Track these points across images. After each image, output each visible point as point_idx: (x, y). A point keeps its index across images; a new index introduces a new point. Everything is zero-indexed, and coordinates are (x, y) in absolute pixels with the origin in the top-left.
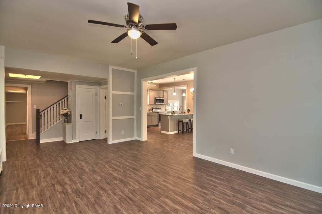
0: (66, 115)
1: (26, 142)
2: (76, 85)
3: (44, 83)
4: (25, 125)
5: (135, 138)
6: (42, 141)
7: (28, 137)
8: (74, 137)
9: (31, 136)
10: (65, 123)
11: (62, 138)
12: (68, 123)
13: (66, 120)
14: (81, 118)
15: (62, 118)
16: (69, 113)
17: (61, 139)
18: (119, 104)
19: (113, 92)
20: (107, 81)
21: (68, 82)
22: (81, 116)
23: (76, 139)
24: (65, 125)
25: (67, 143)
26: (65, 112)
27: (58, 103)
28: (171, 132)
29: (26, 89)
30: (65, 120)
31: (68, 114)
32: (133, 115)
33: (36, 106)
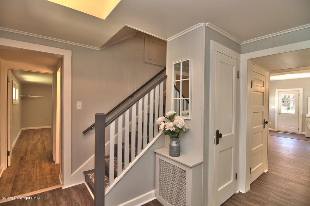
14: (218, 142)
31: (184, 130)
33: (81, 104)
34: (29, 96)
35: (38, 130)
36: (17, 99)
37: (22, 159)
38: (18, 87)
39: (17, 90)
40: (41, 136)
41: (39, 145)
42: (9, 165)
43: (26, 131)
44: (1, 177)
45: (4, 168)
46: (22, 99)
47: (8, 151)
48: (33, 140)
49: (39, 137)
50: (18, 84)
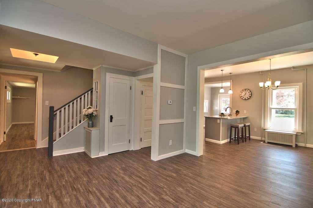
0: (90, 116)
1: (34, 151)
2: (107, 73)
3: (60, 71)
4: (33, 125)
5: (183, 150)
6: (56, 153)
7: (36, 143)
8: (101, 148)
9: (41, 143)
10: (89, 127)
11: (83, 148)
12: (93, 127)
13: (90, 122)
14: (111, 121)
15: (84, 120)
16: (95, 113)
17: (81, 150)
18: (168, 101)
19: (162, 83)
20: (153, 68)
21: (93, 70)
22: (111, 117)
23: (103, 150)
24: (90, 131)
25: (92, 157)
26: (90, 111)
27: (79, 99)
28: (222, 141)
29: (35, 80)
30: (88, 123)
31: (94, 115)
32: (182, 117)
33: (48, 103)
34: (19, 97)
35: (26, 124)
36: (9, 99)
37: (13, 138)
38: (10, 90)
39: (10, 93)
40: (28, 128)
41: (26, 132)
42: (5, 140)
43: (16, 125)
44: (1, 145)
45: (2, 141)
46: (13, 99)
47: (5, 131)
48: (21, 130)
49: (26, 128)
50: (10, 88)
